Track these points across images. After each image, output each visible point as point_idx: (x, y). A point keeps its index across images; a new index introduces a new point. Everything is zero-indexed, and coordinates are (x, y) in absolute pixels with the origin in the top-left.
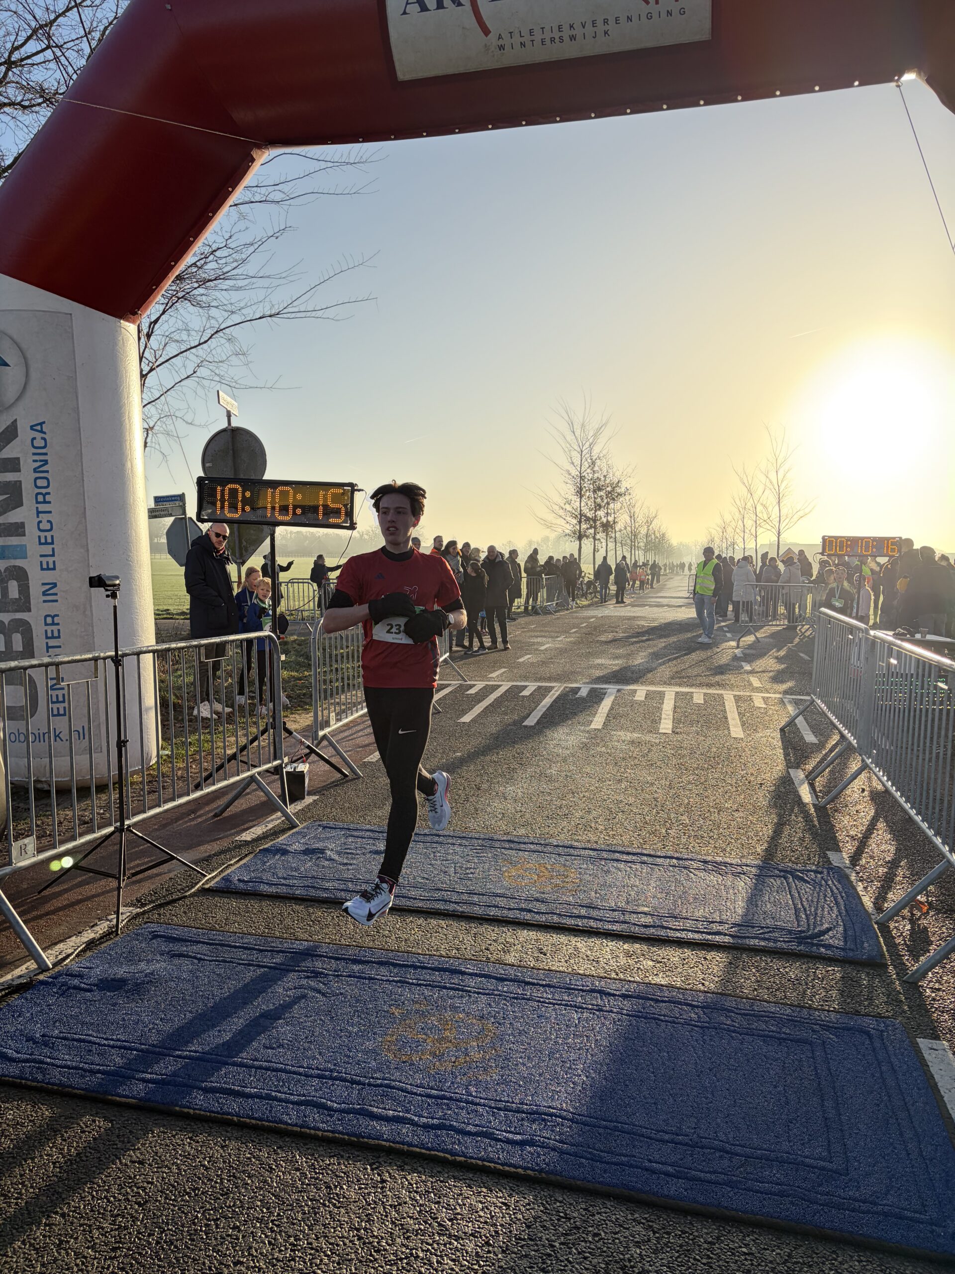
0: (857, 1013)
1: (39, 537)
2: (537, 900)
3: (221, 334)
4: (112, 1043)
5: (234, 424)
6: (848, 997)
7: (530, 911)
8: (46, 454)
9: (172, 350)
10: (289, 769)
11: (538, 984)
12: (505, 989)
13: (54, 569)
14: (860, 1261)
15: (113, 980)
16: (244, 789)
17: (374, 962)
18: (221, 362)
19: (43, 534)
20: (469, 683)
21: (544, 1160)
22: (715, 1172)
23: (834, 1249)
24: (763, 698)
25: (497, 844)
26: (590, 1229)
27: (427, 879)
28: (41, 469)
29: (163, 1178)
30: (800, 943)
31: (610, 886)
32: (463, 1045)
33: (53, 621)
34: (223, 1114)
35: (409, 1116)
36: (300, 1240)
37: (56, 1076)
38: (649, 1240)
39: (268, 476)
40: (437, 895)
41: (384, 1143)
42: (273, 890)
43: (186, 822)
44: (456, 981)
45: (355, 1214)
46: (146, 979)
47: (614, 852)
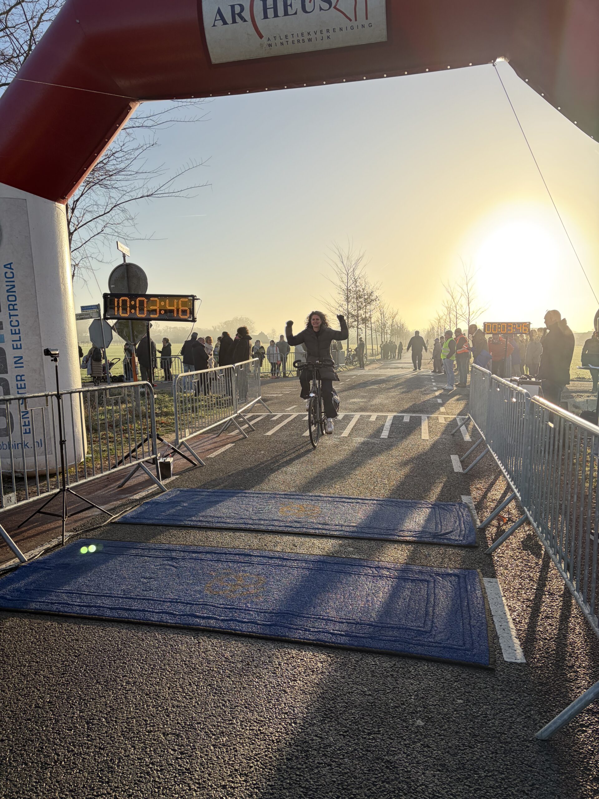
1: (11, 330)
2: (296, 522)
3: (118, 207)
5: (128, 261)
7: (291, 527)
8: (14, 281)
9: (88, 217)
10: (161, 460)
11: (290, 559)
12: (272, 562)
13: (21, 348)
14: (428, 666)
15: (62, 564)
16: (135, 471)
17: (204, 552)
18: (118, 224)
19: (13, 328)
20: (273, 414)
21: (280, 631)
23: (416, 661)
24: (445, 418)
25: (278, 496)
26: (300, 657)
27: (237, 514)
28: (11, 290)
30: (434, 538)
31: (337, 514)
32: (247, 587)
33: (21, 378)
34: (120, 618)
35: (215, 616)
36: (156, 666)
38: (327, 661)
39: (148, 292)
40: (241, 521)
41: (201, 627)
44: (247, 559)
45: (184, 655)
46: (79, 564)
47: (342, 498)
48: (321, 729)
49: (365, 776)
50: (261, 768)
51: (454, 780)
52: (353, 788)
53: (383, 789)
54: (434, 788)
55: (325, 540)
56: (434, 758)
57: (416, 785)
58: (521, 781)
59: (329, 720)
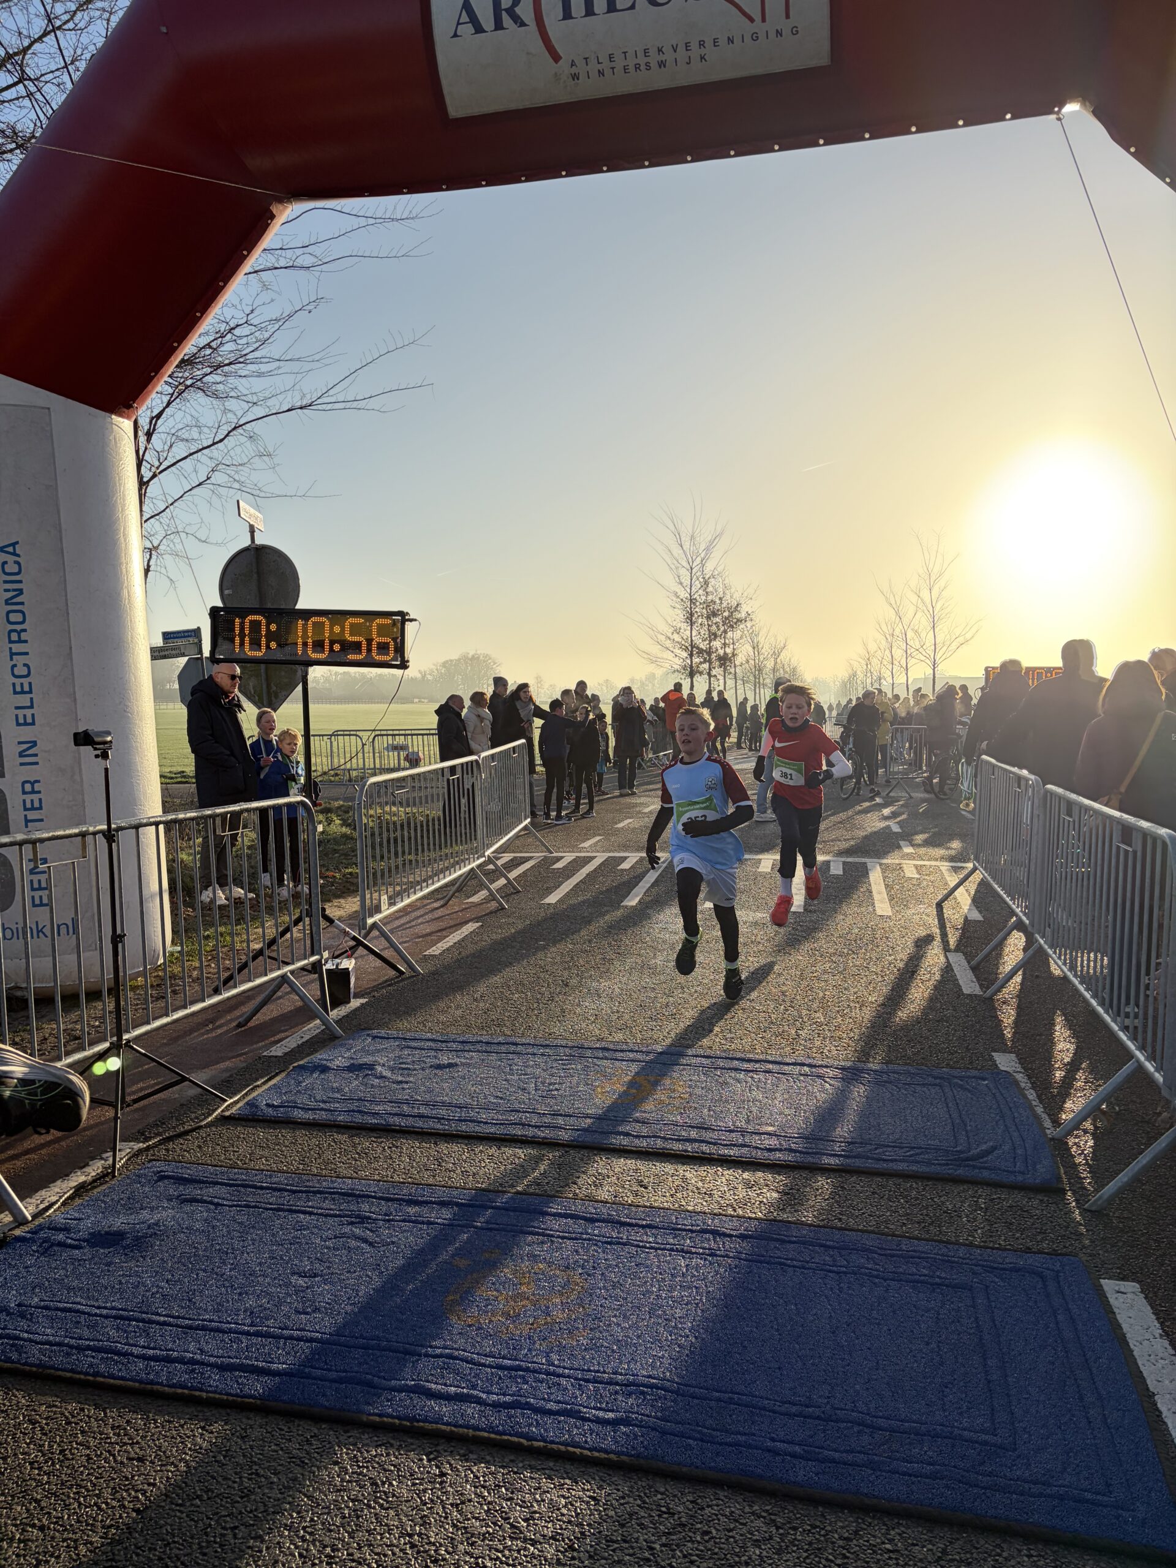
0: (1028, 1250)
1: (14, 685)
2: (637, 1121)
3: (240, 430)
4: (105, 1312)
5: (260, 540)
6: (1017, 1231)
7: (628, 1135)
8: (20, 582)
9: (180, 451)
10: (330, 966)
11: (637, 1225)
12: (596, 1232)
13: (33, 723)
14: (1029, 1556)
15: (107, 1233)
16: (274, 992)
17: (434, 1203)
18: (240, 465)
19: (18, 681)
20: (555, 854)
21: (642, 1442)
22: (852, 1451)
23: (998, 1541)
24: (916, 867)
25: (589, 1053)
26: (699, 1526)
27: (501, 1098)
28: (14, 600)
29: (168, 1478)
30: (959, 1166)
31: (727, 1101)
32: (543, 1303)
33: (33, 788)
34: (244, 1396)
35: (475, 1393)
36: (338, 1550)
37: (35, 1354)
38: (771, 1538)
39: (301, 605)
40: (513, 1117)
41: (444, 1427)
42: (310, 1116)
43: (203, 1034)
44: (536, 1223)
45: (407, 1516)
46: (150, 1231)
47: (732, 1059)
55: (712, 1170)
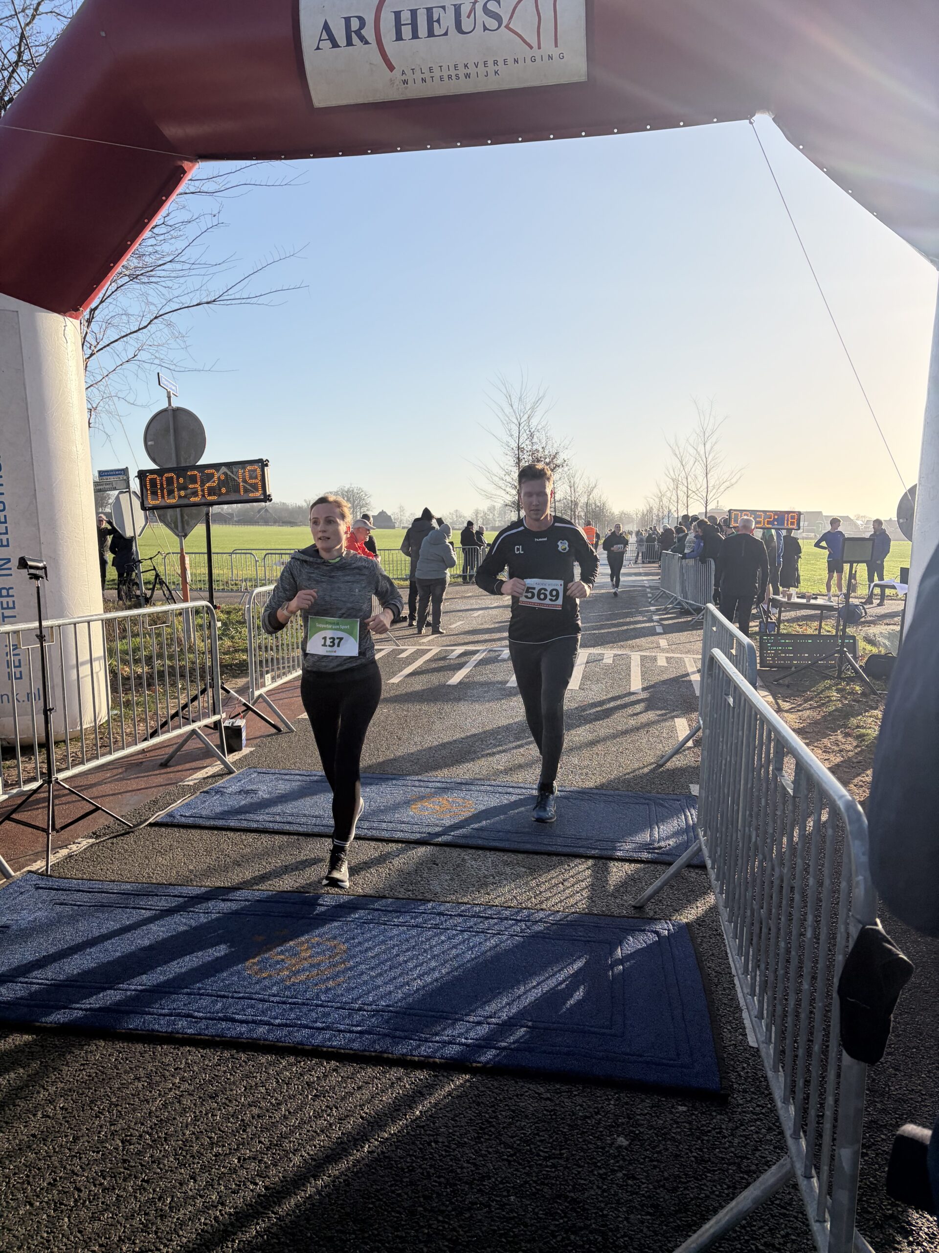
2: (436, 825)
3: (160, 319)
5: (175, 404)
7: (429, 833)
9: (112, 334)
10: (227, 723)
13: (8, 545)
16: (186, 741)
18: (160, 345)
20: (401, 647)
24: (667, 658)
25: (409, 783)
33: (8, 593)
42: (211, 823)
48: (476, 1151)
49: (539, 1222)
50: (386, 1210)
51: (672, 1228)
52: (522, 1240)
53: (567, 1242)
54: (643, 1242)
55: (483, 854)
56: (643, 1195)
57: (615, 1236)
58: (770, 1230)
59: (487, 1137)
